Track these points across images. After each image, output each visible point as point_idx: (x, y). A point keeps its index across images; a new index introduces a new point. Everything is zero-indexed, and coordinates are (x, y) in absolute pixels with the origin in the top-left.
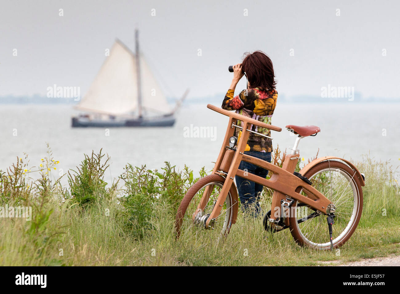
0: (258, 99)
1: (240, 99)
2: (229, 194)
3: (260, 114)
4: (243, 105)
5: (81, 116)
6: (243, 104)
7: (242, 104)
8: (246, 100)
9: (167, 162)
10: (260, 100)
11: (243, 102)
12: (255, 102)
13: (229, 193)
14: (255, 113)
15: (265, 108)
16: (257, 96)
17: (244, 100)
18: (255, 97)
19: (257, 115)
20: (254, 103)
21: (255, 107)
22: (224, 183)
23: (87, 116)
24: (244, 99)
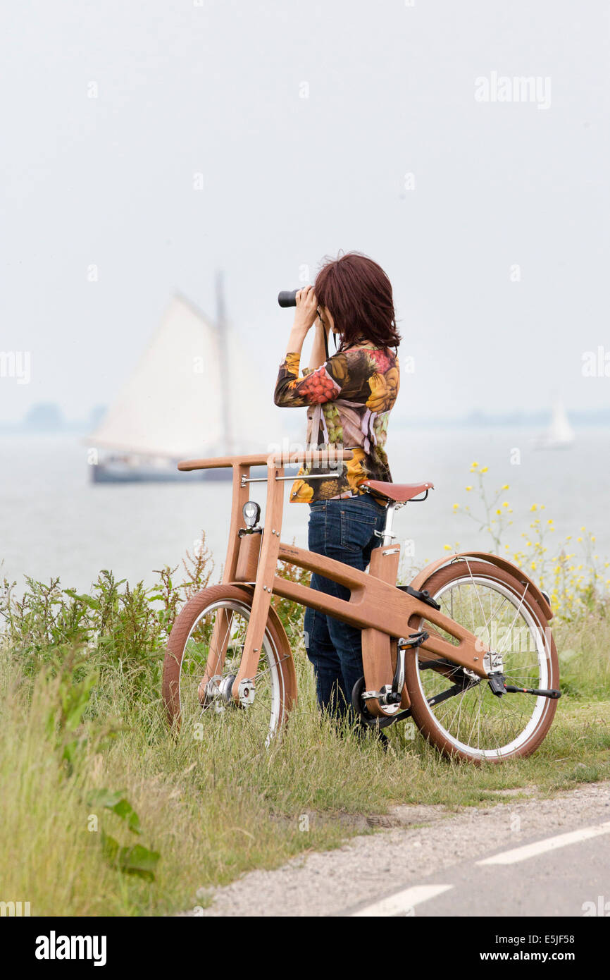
0: (376, 372)
1: (331, 378)
2: (266, 632)
3: (377, 409)
4: (339, 392)
5: (112, 459)
6: (339, 388)
7: (337, 391)
8: (347, 380)
9: (105, 572)
10: (380, 375)
11: (340, 384)
12: (371, 381)
13: (266, 630)
14: (370, 409)
15: (387, 394)
16: (372, 367)
17: (340, 379)
18: (370, 370)
19: (372, 412)
20: (367, 386)
21: (370, 392)
22: (250, 604)
23: (125, 460)
24: (342, 376)
